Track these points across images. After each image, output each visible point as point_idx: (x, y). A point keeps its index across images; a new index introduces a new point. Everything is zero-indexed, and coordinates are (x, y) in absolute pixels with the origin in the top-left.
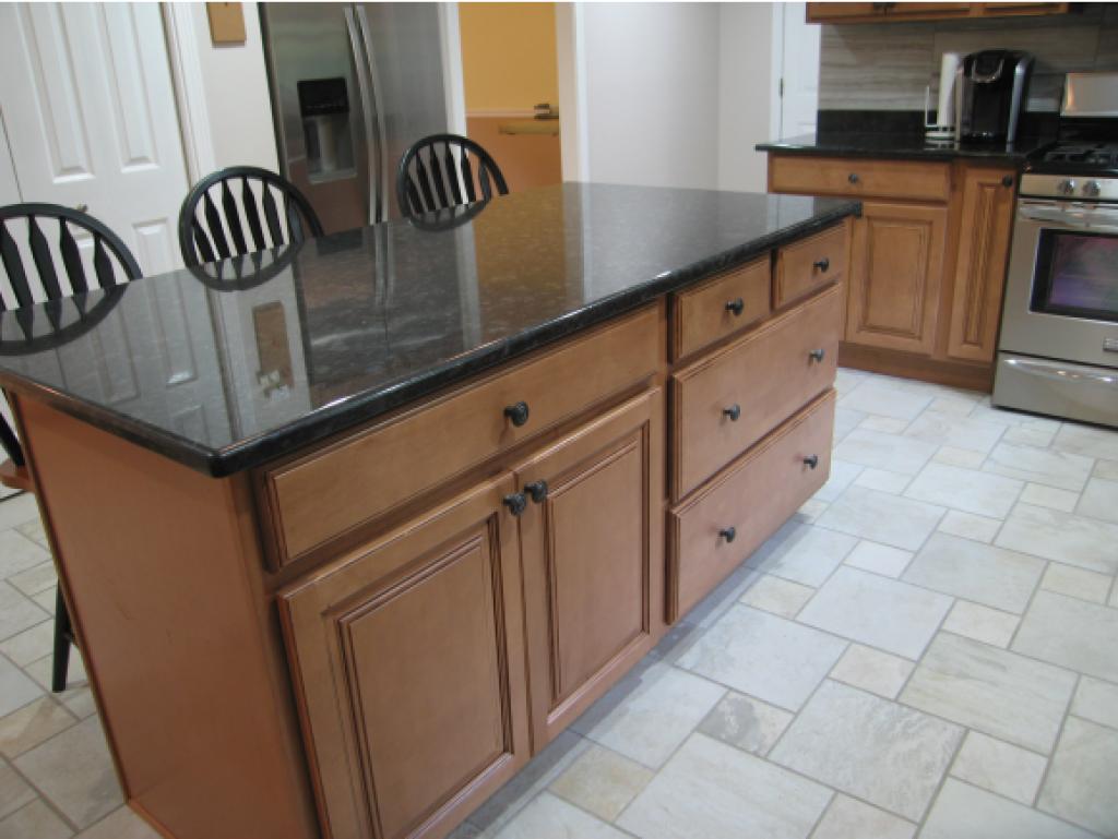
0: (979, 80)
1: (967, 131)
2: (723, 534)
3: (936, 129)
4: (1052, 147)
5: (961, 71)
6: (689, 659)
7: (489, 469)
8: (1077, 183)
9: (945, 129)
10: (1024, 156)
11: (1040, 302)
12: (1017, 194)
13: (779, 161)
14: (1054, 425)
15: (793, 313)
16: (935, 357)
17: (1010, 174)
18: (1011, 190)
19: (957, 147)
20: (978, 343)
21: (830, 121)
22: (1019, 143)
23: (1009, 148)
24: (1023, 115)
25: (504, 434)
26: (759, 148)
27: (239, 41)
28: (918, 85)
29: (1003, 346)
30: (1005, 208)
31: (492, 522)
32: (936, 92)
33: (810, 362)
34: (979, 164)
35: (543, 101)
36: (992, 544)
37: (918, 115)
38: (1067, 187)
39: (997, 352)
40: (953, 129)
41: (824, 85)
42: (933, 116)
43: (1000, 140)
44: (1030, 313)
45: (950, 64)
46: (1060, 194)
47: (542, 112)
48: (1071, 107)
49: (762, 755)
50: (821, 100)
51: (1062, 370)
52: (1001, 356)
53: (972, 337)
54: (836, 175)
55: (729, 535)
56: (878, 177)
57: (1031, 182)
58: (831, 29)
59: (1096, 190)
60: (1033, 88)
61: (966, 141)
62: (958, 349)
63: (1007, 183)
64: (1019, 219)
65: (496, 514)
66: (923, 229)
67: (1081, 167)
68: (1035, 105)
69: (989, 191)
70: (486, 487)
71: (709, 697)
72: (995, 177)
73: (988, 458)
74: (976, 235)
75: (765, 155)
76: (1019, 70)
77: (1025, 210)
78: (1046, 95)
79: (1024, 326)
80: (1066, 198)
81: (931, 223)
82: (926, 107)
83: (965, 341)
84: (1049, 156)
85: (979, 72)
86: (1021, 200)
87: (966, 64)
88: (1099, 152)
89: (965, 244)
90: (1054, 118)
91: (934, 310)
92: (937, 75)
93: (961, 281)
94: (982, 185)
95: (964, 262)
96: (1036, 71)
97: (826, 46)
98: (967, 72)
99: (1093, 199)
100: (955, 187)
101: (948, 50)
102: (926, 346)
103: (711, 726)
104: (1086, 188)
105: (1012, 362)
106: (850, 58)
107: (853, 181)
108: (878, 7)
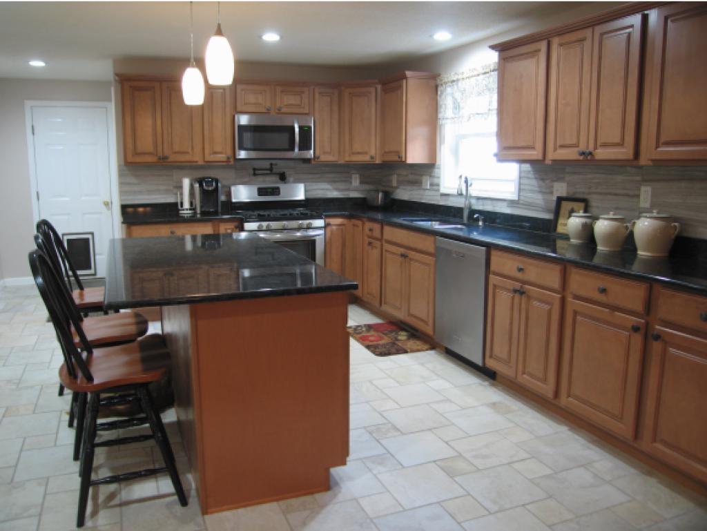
0: (206, 189)
1: (203, 209)
3: (183, 210)
5: (197, 186)
8: (264, 224)
9: (188, 210)
17: (237, 224)
18: (239, 229)
19: (199, 215)
28: (168, 191)
32: (182, 194)
34: (224, 221)
37: (175, 204)
38: (261, 226)
41: (122, 193)
42: (182, 204)
43: (216, 212)
45: (186, 183)
46: (259, 229)
48: (235, 198)
50: (121, 200)
56: (182, 230)
59: (271, 227)
61: (204, 213)
63: (236, 227)
82: (178, 200)
85: (207, 185)
87: (200, 182)
92: (180, 187)
98: (201, 185)
101: (186, 176)
104: (267, 225)
106: (134, 180)
107: (172, 233)
108: (160, 159)
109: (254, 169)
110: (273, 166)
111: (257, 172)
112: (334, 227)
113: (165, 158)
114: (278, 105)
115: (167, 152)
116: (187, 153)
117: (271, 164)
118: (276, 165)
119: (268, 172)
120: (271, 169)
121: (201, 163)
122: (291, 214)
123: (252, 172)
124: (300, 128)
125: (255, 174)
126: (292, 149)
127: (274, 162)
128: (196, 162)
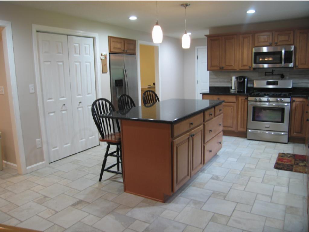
0: (239, 81)
1: (238, 90)
2: (210, 151)
3: (232, 90)
4: (253, 92)
5: (236, 80)
6: (206, 172)
7: (188, 132)
8: (257, 98)
9: (234, 90)
10: (248, 94)
11: (254, 119)
12: (248, 101)
13: (204, 96)
14: (258, 142)
15: (217, 117)
16: (236, 131)
17: (246, 97)
18: (247, 100)
19: (236, 93)
20: (243, 128)
21: (211, 88)
22: (247, 92)
23: (245, 93)
24: (247, 87)
25: (190, 126)
26: (200, 93)
27: (106, 72)
28: (228, 82)
29: (248, 128)
30: (246, 103)
31: (188, 139)
32: (231, 83)
33: (219, 126)
34: (241, 96)
35: (149, 84)
36: (250, 157)
37: (228, 87)
38: (256, 99)
39: (247, 129)
40: (235, 90)
41: (210, 82)
42: (231, 88)
43: (244, 92)
44: (252, 121)
45: (234, 78)
46: (255, 100)
47: (149, 87)
48: (255, 86)
49: (221, 181)
50: (210, 85)
51: (259, 132)
52: (248, 130)
53: (242, 127)
54: (215, 98)
55: (211, 151)
56: (223, 98)
57: (250, 98)
58: (211, 72)
59: (261, 100)
60: (248, 83)
61: (238, 92)
62: (240, 129)
63: (246, 99)
64: (249, 105)
65: (189, 138)
66: (232, 108)
67: (258, 96)
68: (249, 85)
69: (243, 100)
70: (188, 134)
71: (210, 176)
72: (244, 98)
73: (248, 146)
74: (241, 108)
75: (201, 95)
76: (246, 80)
77: (250, 103)
78: (251, 84)
79: (252, 124)
80: (256, 101)
81: (233, 106)
82: (230, 86)
83: (241, 128)
84: (253, 94)
85: (239, 80)
86: (249, 102)
87: (237, 78)
88: (261, 93)
89: (240, 110)
90: (253, 88)
91: (235, 122)
92: (231, 80)
93: (239, 116)
94: (242, 99)
95: (240, 113)
96: (249, 80)
97: (210, 75)
98: (237, 80)
99: (260, 101)
100: (237, 100)
101: (234, 76)
102: (234, 129)
103: (212, 178)
104: (259, 99)
105: (250, 131)
106: (215, 77)
107: (218, 99)
108: (220, 68)
109: (266, 73)
110: (274, 71)
111: (267, 74)
112: (298, 103)
113: (223, 68)
114: (276, 41)
115: (224, 66)
116: (232, 66)
117: (273, 70)
118: (274, 70)
119: (271, 74)
120: (272, 73)
121: (238, 70)
122: (276, 95)
123: (264, 74)
124: (285, 52)
125: (266, 75)
126: (281, 63)
127: (274, 69)
128: (236, 69)
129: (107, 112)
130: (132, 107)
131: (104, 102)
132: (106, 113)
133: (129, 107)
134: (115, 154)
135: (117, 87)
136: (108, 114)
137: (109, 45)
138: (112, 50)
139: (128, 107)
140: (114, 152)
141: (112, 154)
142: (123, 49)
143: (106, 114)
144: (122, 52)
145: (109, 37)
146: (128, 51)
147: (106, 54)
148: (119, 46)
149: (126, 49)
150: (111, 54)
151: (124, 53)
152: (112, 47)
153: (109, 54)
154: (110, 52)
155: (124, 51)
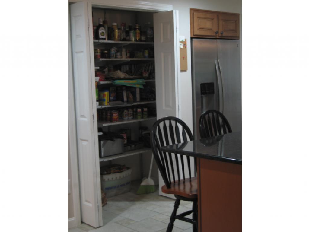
129: (179, 141)
130: (225, 132)
131: (173, 123)
132: (176, 143)
133: (220, 133)
134: (190, 216)
135: (203, 95)
136: (180, 144)
137: (191, 24)
138: (197, 32)
139: (218, 134)
140: (188, 213)
141: (182, 217)
142: (215, 30)
143: (177, 145)
144: (215, 35)
145: (191, 10)
146: (224, 34)
147: (186, 40)
148: (208, 24)
149: (220, 31)
150: (194, 39)
151: (218, 37)
152: (196, 28)
153: (192, 38)
154: (193, 36)
155: (217, 33)
